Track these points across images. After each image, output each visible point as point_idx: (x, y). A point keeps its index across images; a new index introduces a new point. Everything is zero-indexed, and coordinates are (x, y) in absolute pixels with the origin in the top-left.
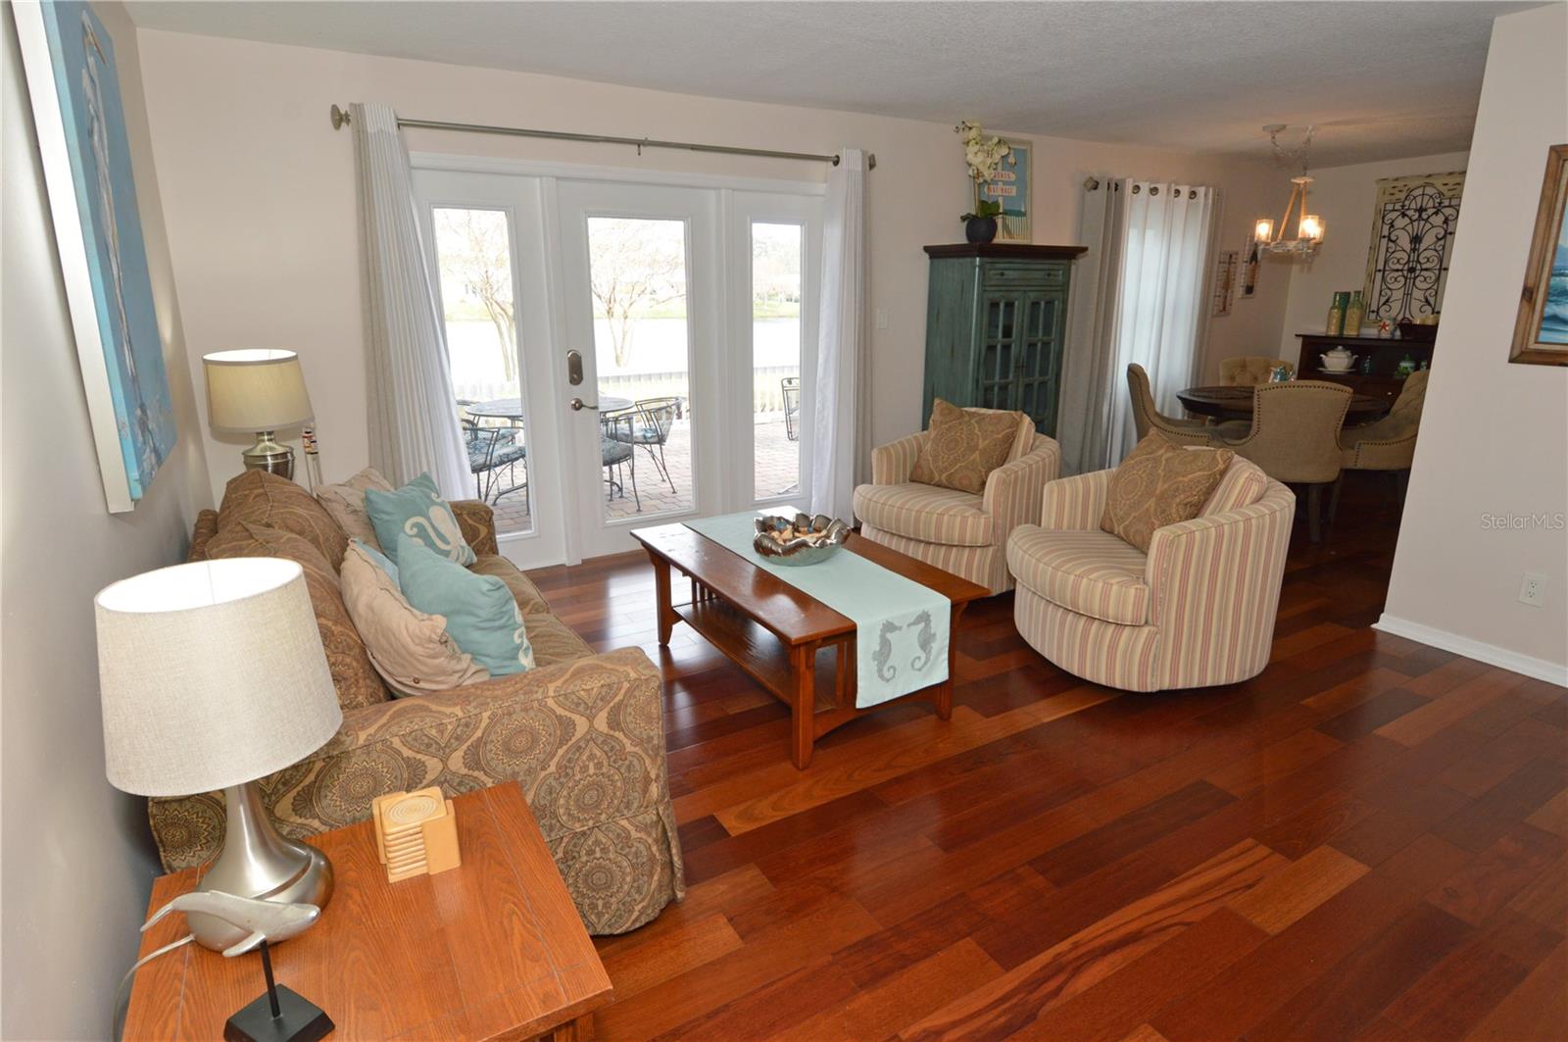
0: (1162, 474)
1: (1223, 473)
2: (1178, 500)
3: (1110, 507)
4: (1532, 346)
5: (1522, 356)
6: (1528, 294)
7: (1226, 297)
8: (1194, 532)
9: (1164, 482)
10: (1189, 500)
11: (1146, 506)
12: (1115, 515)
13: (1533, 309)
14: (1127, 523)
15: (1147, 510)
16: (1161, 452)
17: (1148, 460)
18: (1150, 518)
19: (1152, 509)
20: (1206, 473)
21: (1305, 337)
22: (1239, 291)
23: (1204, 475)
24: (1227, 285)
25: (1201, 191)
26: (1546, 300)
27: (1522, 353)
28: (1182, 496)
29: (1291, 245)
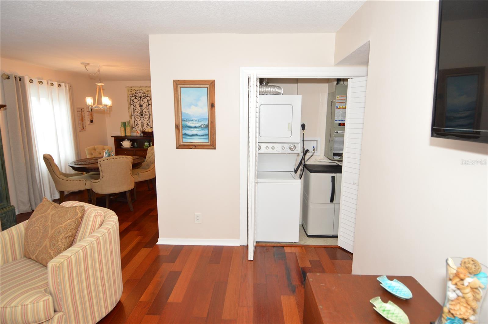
0: (50, 224)
1: (82, 218)
2: (61, 237)
3: (26, 246)
4: (182, 143)
5: (180, 146)
6: (177, 127)
7: (83, 124)
8: (70, 257)
9: (52, 229)
10: (67, 235)
11: (44, 244)
12: (30, 251)
13: (179, 131)
14: (36, 254)
15: (45, 246)
16: (49, 211)
17: (42, 217)
18: (47, 250)
19: (48, 245)
20: (73, 220)
21: (115, 137)
22: (87, 122)
23: (72, 221)
24: (82, 120)
25: (63, 85)
26: (182, 129)
27: (179, 146)
28: (63, 235)
29: (101, 107)
